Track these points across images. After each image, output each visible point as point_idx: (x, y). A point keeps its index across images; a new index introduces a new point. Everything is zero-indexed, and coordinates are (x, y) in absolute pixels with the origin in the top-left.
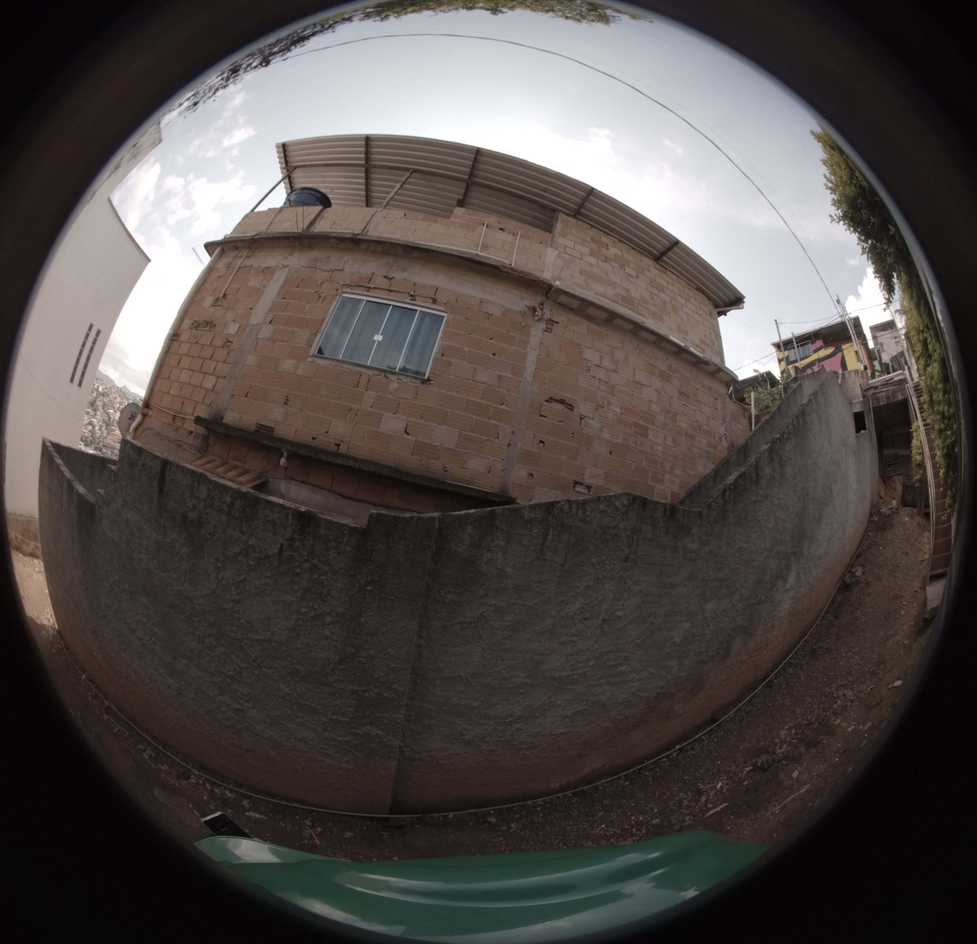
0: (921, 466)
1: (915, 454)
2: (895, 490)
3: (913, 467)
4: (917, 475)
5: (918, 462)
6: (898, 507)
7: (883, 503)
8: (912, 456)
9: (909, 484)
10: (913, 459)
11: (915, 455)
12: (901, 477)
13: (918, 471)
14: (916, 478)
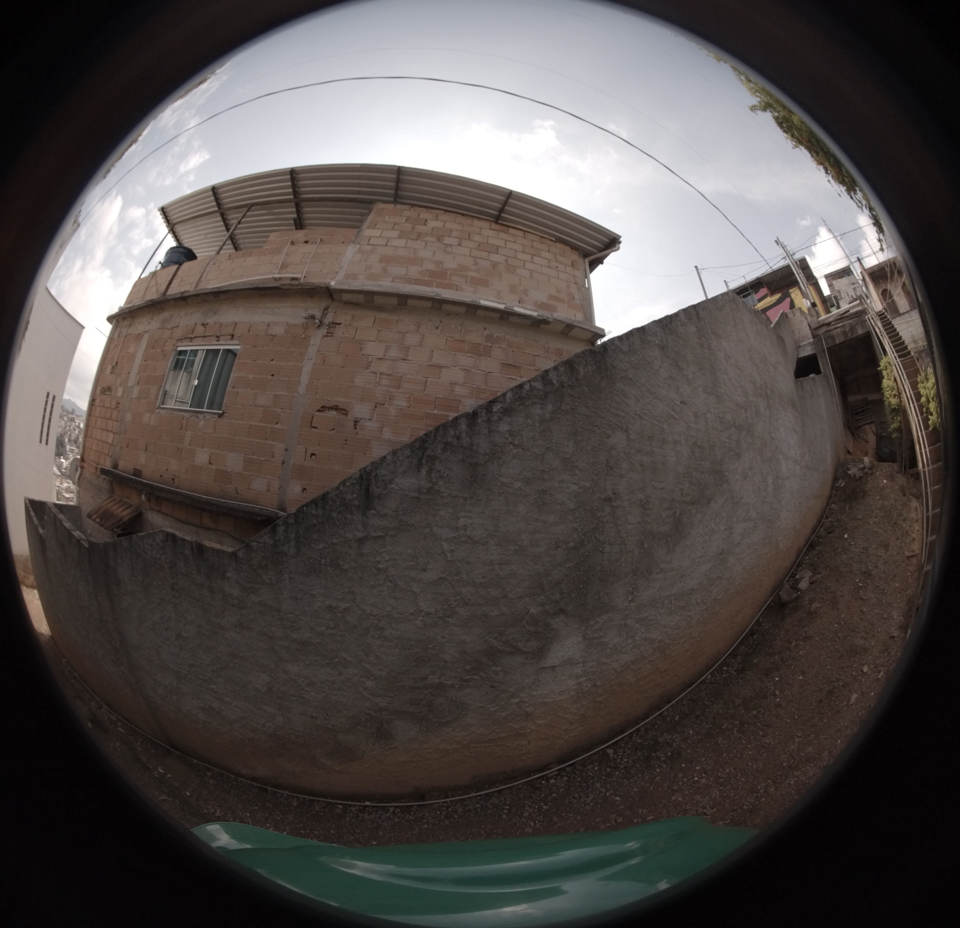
0: (900, 410)
1: (888, 396)
2: (868, 442)
3: (888, 414)
4: (893, 423)
5: (894, 407)
6: (872, 466)
7: (853, 461)
8: (884, 400)
9: (884, 434)
10: (886, 403)
11: (888, 398)
12: (872, 426)
13: (895, 418)
14: (892, 427)
